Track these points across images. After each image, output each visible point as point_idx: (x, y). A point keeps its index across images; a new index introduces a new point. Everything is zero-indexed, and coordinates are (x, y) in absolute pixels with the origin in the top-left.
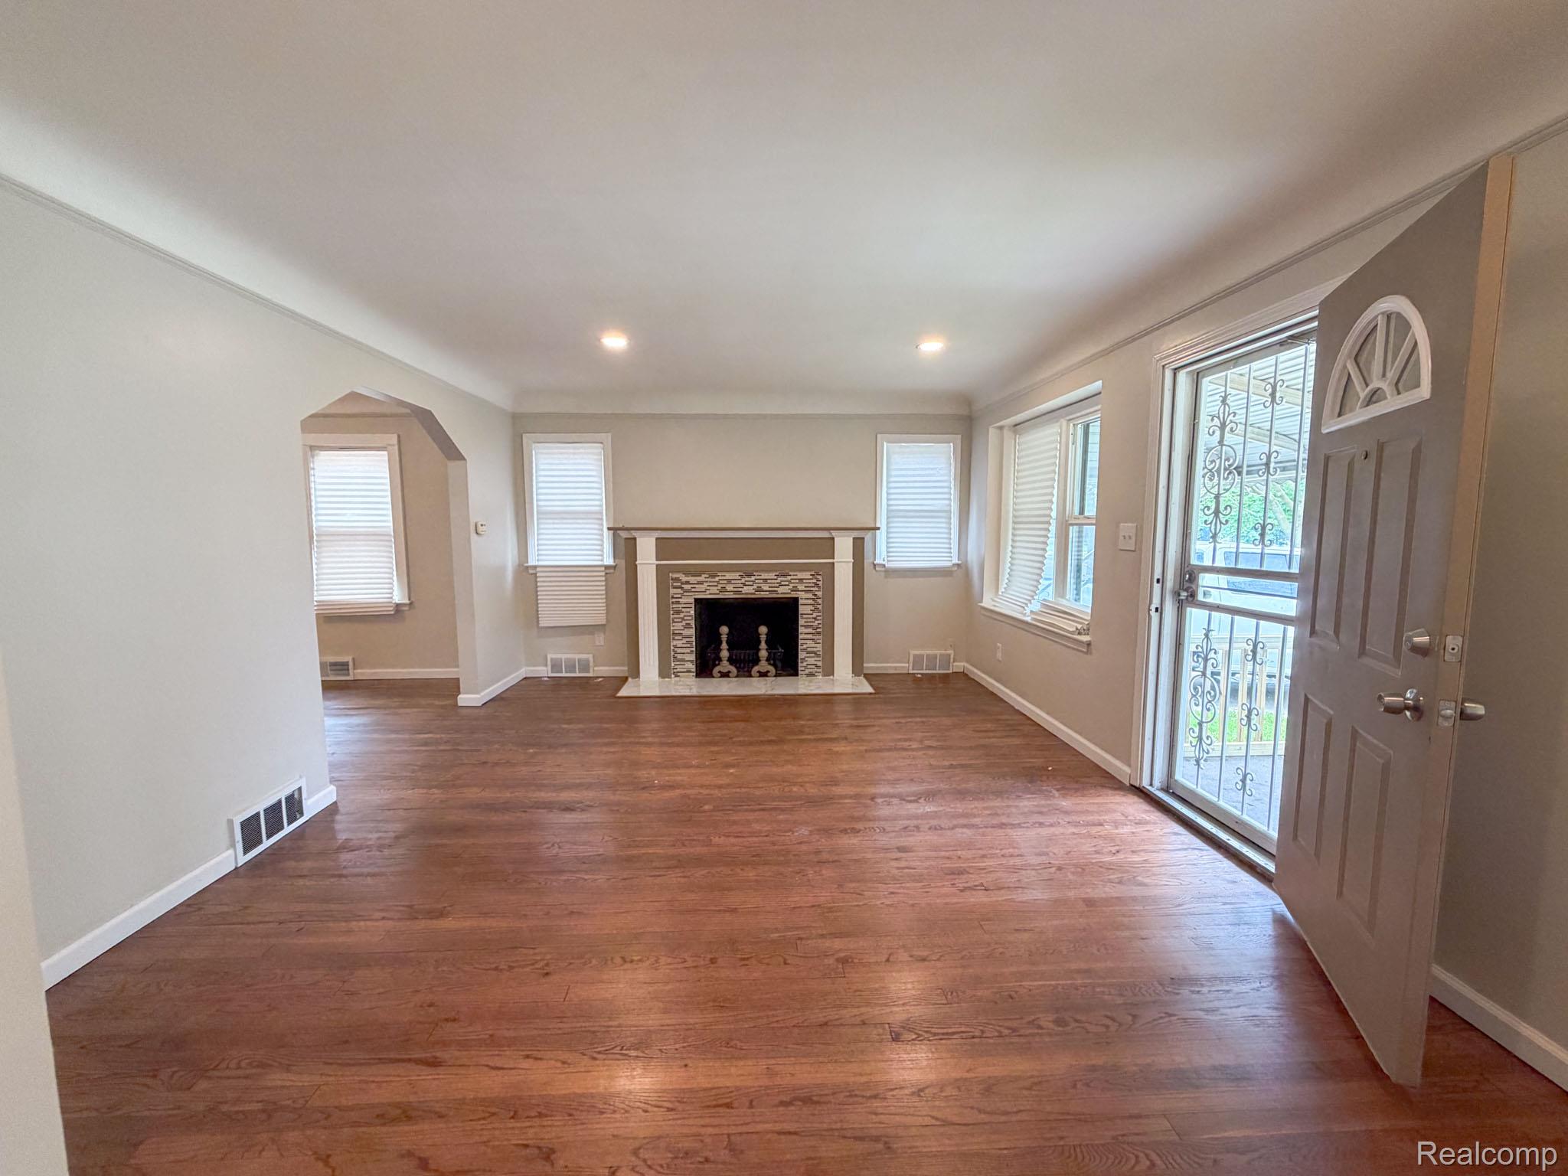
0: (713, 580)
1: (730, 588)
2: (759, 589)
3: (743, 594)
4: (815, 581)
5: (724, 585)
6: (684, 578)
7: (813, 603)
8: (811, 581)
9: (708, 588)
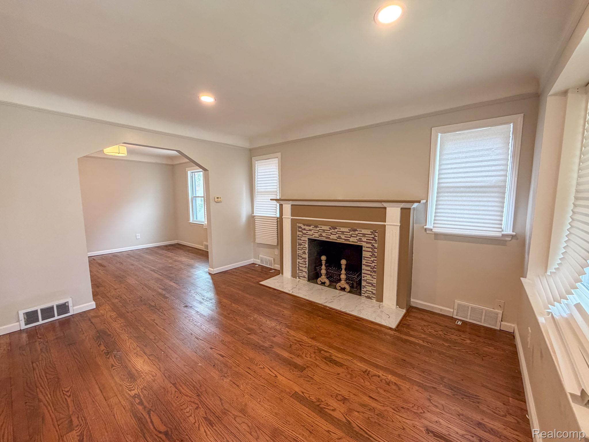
0: (316, 229)
1: (324, 234)
2: (339, 237)
3: (330, 239)
4: (373, 236)
5: (321, 233)
6: (303, 227)
7: (371, 251)
8: (371, 236)
9: (314, 233)
